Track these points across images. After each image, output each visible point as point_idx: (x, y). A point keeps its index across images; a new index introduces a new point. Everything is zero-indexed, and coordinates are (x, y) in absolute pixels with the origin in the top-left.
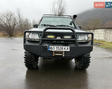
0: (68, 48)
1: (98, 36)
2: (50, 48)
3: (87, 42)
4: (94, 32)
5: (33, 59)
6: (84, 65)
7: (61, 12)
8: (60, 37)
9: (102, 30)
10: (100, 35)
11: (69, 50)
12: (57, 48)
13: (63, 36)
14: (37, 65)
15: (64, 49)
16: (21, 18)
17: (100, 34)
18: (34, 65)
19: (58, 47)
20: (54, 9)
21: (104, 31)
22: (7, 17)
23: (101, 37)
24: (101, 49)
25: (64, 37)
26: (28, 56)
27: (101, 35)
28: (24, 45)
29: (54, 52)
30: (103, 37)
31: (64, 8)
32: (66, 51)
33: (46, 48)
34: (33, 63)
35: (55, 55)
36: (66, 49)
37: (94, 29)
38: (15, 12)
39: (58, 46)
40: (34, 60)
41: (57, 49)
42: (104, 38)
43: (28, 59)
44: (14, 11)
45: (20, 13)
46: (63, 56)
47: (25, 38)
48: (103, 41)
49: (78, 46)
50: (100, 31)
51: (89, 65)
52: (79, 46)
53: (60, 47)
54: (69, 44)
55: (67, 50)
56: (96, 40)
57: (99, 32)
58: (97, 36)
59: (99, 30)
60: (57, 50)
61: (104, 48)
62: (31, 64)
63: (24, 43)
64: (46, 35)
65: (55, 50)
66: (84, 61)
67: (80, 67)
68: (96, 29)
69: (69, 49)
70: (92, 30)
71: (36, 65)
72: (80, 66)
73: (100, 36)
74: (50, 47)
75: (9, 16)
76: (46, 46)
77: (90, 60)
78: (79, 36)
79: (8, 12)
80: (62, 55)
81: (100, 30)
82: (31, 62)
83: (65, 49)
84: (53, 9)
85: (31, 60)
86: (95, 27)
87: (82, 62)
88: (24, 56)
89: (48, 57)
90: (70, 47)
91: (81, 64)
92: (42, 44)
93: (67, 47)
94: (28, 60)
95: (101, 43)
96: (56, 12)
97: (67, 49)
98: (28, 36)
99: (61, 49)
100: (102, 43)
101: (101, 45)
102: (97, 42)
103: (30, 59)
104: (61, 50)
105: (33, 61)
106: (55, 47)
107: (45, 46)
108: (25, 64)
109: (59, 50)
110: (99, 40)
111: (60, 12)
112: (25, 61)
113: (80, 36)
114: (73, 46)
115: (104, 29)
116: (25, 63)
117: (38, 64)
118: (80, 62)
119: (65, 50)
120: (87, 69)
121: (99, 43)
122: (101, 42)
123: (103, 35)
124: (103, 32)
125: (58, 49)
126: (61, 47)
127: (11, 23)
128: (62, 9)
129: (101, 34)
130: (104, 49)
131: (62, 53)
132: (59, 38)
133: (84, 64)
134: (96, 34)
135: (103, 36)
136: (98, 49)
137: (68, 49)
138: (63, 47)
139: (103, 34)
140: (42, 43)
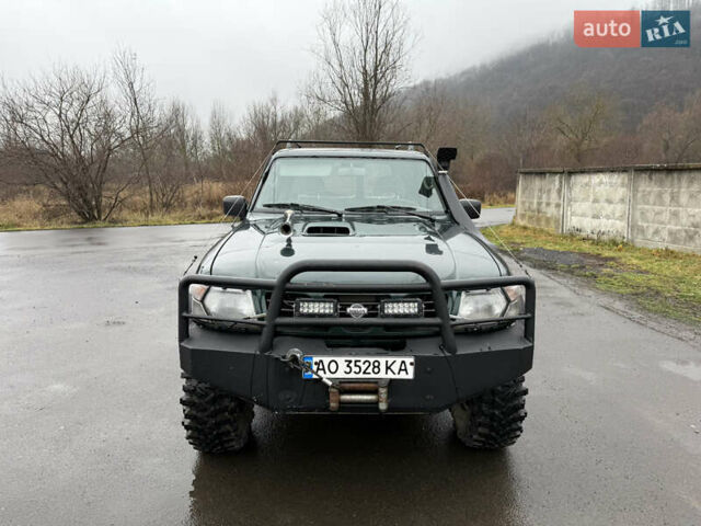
0: (403, 362)
1: (590, 213)
2: (315, 368)
3: (502, 326)
4: (570, 189)
5: (227, 407)
6: (493, 434)
7: (376, 69)
8: (365, 306)
9: (617, 178)
10: (603, 208)
11: (410, 376)
12: (352, 365)
13: (378, 299)
14: (250, 427)
15: (383, 367)
16: (143, 111)
17: (602, 199)
18: (232, 440)
19: (353, 359)
20: (338, 50)
21: (623, 185)
22: (64, 105)
23: (608, 217)
24: (605, 300)
25: (382, 309)
26: (201, 397)
27: (609, 209)
28: (182, 350)
29: (333, 390)
30: (621, 218)
31: (395, 45)
32: (397, 377)
33: (293, 370)
34: (228, 427)
35: (341, 403)
36: (396, 368)
37: (570, 173)
38: (110, 76)
39: (357, 355)
40: (232, 412)
41: (348, 370)
42: (624, 224)
43: (205, 410)
44: (101, 70)
45: (138, 78)
46: (383, 406)
47: (185, 314)
48: (619, 239)
49: (453, 350)
50: (601, 183)
51: (518, 433)
52: (458, 353)
53: (363, 359)
54: (408, 341)
55: (403, 375)
56: (584, 234)
57: (598, 189)
58: (583, 215)
59: (596, 178)
60: (352, 375)
61: (621, 297)
62: (219, 436)
63: (181, 340)
64: (293, 297)
65: (340, 374)
66: (494, 414)
67: (476, 441)
68: (582, 172)
69: (411, 369)
70: (557, 178)
71: (244, 434)
72: (475, 437)
73: (604, 213)
74: (316, 359)
75: (76, 104)
76: (295, 359)
77: (523, 406)
78: (459, 294)
79: (64, 77)
80: (376, 403)
81: (604, 178)
82: (218, 425)
83: (388, 368)
84: (327, 51)
85: (214, 415)
86: (578, 145)
87: (482, 419)
88: (183, 394)
89: (303, 410)
90: (416, 358)
91: (480, 429)
92: (270, 346)
93: (399, 360)
94: (199, 415)
95: (607, 259)
96: (347, 66)
97: (399, 367)
98: (202, 301)
99: (370, 370)
100: (611, 254)
101: (605, 270)
102: (586, 247)
103: (212, 408)
104: (373, 376)
105: (227, 421)
106: (341, 360)
107: (289, 356)
108: (184, 433)
109: (361, 376)
110: (595, 237)
111: (370, 68)
112: (187, 422)
113: (463, 294)
114: (431, 350)
115: (625, 170)
116: (187, 428)
117: (255, 421)
118: (473, 415)
119: (390, 375)
120: (512, 449)
121: (598, 257)
122: (607, 254)
123: (619, 209)
124: (621, 192)
125: (357, 369)
126: (372, 360)
127: (89, 141)
128: (380, 50)
129: (609, 202)
130: (618, 305)
131: (375, 392)
132: (357, 310)
133: (491, 428)
134: (584, 200)
135: (617, 215)
136: (586, 307)
137: (406, 370)
138: (382, 360)
139: (622, 201)
140: (276, 340)
